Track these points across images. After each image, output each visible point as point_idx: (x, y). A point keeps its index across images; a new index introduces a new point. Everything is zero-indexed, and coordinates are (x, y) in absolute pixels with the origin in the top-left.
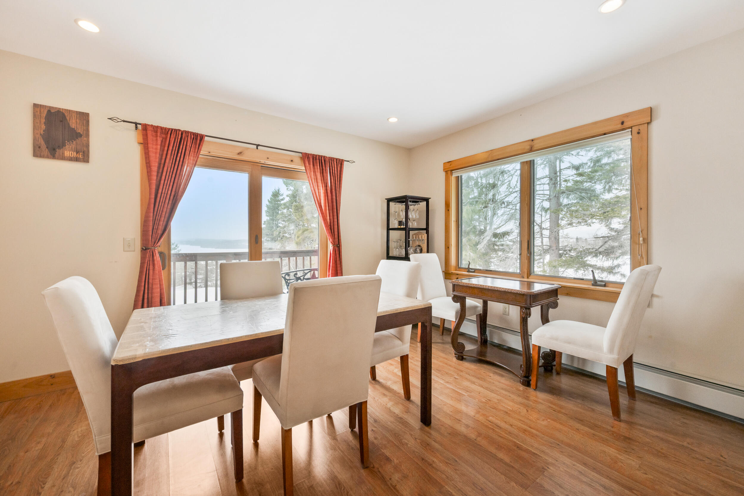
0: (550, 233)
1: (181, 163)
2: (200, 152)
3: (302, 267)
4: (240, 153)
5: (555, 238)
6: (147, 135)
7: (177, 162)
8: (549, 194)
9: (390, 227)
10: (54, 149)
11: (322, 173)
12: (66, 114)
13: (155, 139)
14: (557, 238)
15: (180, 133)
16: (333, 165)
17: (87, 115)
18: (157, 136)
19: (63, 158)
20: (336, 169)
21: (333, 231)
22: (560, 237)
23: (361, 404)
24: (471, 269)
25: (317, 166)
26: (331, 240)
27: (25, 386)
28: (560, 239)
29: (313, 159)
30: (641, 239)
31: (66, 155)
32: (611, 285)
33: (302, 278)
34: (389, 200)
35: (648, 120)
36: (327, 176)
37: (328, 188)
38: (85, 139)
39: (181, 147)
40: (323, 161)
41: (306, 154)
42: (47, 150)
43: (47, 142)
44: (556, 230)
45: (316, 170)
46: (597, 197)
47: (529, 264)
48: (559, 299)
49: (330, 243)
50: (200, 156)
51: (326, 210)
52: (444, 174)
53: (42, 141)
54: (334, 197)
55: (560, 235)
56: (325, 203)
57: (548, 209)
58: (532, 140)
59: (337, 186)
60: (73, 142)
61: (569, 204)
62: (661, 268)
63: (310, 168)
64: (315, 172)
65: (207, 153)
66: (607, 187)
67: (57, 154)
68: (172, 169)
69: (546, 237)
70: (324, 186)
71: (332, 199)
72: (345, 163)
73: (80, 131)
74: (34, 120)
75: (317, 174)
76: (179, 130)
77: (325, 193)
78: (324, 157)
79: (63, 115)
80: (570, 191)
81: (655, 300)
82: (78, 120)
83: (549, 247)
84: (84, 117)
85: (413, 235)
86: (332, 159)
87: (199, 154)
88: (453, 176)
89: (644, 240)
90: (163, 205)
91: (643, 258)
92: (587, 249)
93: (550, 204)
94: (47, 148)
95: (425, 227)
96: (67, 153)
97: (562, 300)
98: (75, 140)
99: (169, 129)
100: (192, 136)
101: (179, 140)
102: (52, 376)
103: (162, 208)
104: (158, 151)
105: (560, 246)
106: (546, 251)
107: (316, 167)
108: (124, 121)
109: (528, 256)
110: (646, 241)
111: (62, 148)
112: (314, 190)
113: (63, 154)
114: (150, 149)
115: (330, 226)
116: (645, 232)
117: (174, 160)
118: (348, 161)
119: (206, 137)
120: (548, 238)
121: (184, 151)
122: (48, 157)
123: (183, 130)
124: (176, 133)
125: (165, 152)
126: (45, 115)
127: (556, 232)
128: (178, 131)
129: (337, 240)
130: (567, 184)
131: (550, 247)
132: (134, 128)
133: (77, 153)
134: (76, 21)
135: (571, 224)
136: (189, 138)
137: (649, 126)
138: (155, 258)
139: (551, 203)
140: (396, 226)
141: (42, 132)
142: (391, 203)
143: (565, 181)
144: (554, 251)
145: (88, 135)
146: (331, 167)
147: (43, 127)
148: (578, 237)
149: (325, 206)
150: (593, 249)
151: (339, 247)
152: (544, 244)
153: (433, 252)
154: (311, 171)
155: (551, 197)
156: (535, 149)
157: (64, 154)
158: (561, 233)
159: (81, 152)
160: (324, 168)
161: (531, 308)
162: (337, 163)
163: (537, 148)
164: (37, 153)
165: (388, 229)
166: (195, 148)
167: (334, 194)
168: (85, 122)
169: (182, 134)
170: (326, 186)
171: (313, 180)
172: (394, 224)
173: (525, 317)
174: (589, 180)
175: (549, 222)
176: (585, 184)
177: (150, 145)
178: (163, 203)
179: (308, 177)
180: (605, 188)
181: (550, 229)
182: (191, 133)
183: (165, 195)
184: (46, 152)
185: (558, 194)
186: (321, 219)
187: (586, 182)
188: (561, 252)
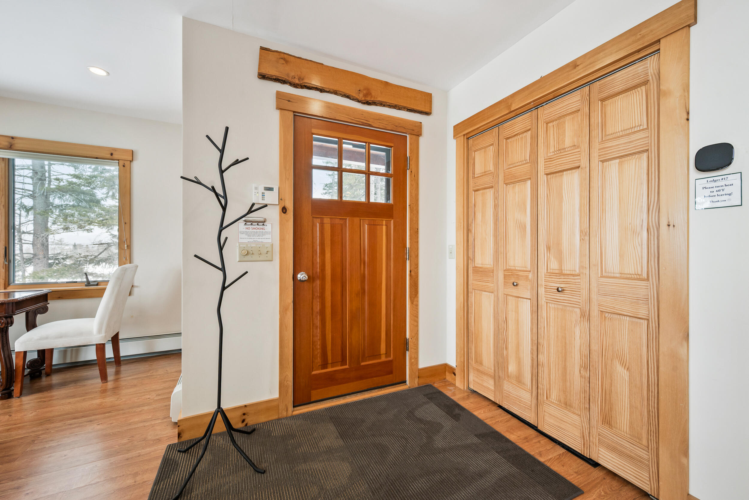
0: (34, 239)
5: (43, 245)
8: (32, 189)
14: (46, 244)
22: (49, 243)
28: (50, 246)
30: (126, 246)
32: (102, 284)
35: (130, 159)
44: (44, 235)
46: (98, 202)
47: (7, 273)
48: (49, 303)
55: (49, 241)
57: (32, 208)
58: (13, 138)
61: (62, 206)
62: (138, 266)
66: (111, 193)
69: (28, 243)
80: (62, 191)
81: (135, 290)
83: (32, 256)
89: (128, 246)
91: (127, 260)
92: (84, 256)
93: (34, 202)
97: (52, 305)
105: (49, 254)
106: (28, 261)
109: (6, 265)
110: (129, 247)
116: (128, 240)
120: (30, 244)
127: (43, 237)
130: (59, 183)
131: (35, 255)
135: (66, 229)
137: (131, 163)
139: (37, 201)
143: (57, 179)
144: (41, 261)
148: (76, 244)
150: (91, 256)
152: (24, 252)
155: (36, 195)
156: (14, 148)
158: (51, 239)
161: (14, 316)
163: (18, 149)
173: (4, 327)
174: (87, 185)
175: (32, 225)
176: (83, 187)
180: (108, 193)
181: (34, 234)
185: (47, 193)
187: (84, 185)
188: (50, 261)
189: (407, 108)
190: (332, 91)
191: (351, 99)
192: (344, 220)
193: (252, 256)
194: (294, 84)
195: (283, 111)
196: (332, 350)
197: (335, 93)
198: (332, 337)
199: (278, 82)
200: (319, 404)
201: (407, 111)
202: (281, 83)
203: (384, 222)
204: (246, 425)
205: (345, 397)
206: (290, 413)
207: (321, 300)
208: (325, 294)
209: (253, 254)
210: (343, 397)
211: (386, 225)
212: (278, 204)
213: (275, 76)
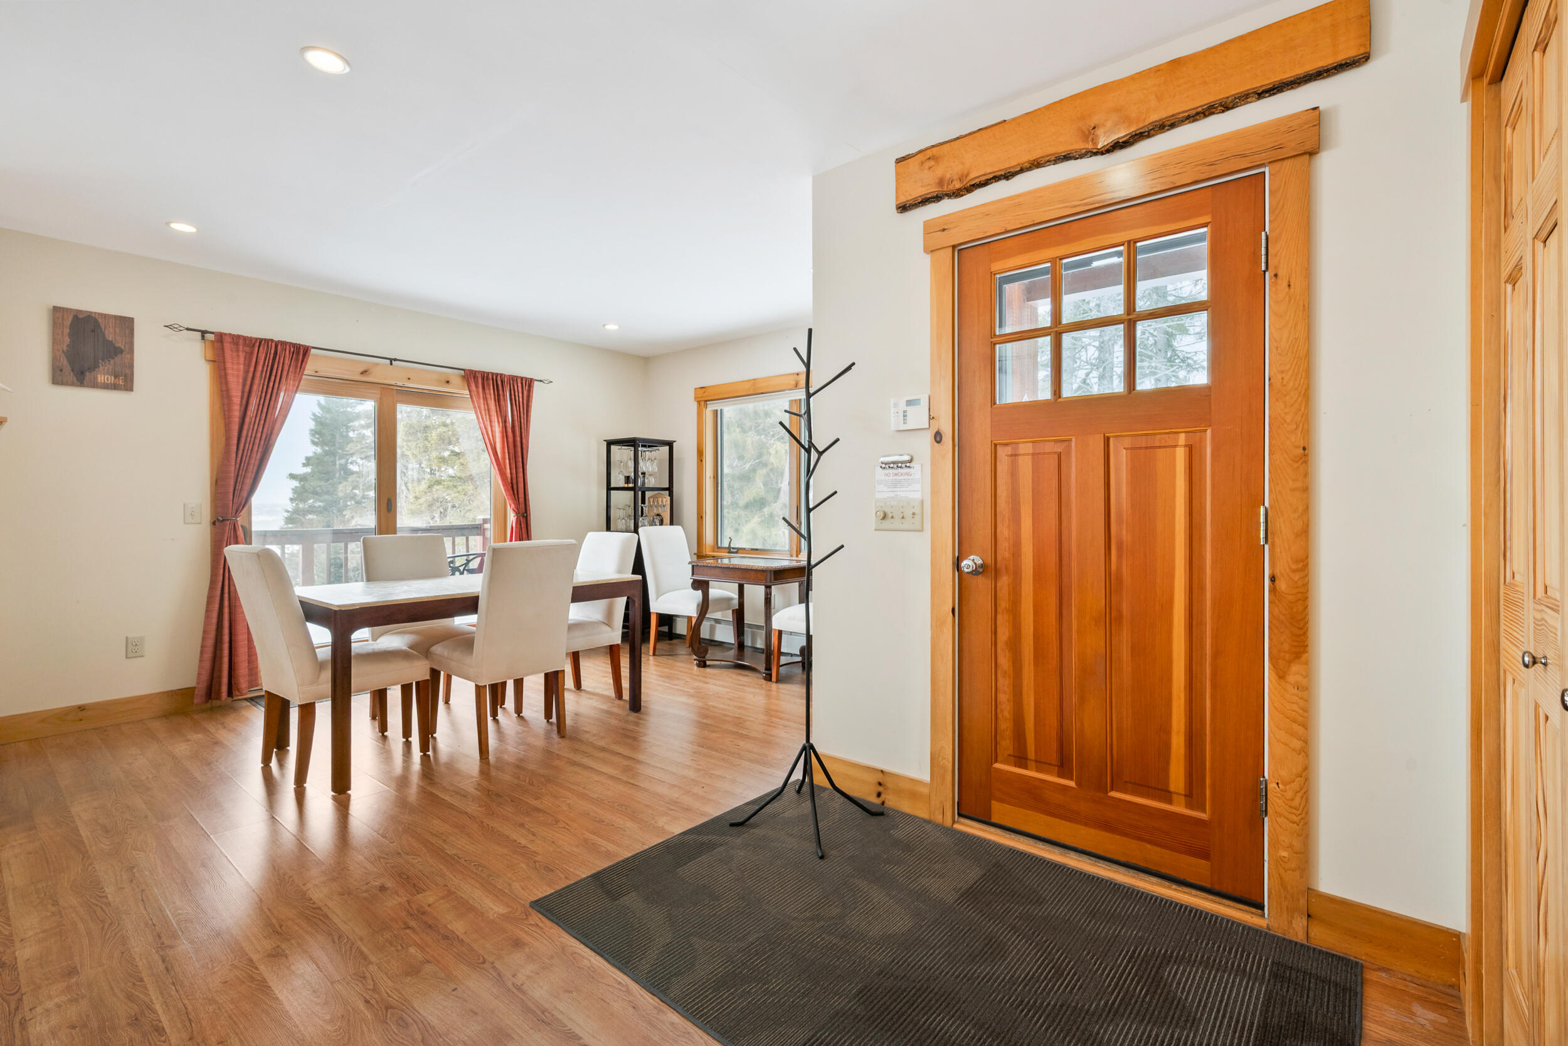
1: (275, 391)
2: (303, 372)
3: (465, 550)
4: (364, 373)
6: (223, 349)
7: (270, 390)
9: (612, 486)
10: (82, 373)
11: (498, 400)
12: (100, 320)
13: (235, 354)
15: (274, 344)
16: (516, 387)
17: (130, 321)
18: (238, 351)
19: (95, 385)
20: (520, 395)
21: (516, 492)
23: (557, 673)
24: (733, 548)
25: (489, 389)
26: (513, 505)
27: (43, 721)
29: (483, 379)
31: (99, 381)
33: (462, 569)
34: (610, 443)
36: (506, 406)
37: (508, 425)
38: (128, 356)
39: (276, 366)
40: (499, 382)
41: (471, 371)
42: (72, 374)
43: (72, 363)
45: (488, 396)
49: (511, 511)
50: (304, 377)
51: (504, 459)
52: (695, 404)
53: (65, 360)
54: (518, 439)
56: (503, 448)
59: (522, 420)
60: (109, 361)
63: (478, 393)
64: (485, 399)
65: (313, 373)
67: (87, 378)
68: (262, 400)
70: (500, 421)
71: (514, 441)
72: (536, 383)
73: (119, 344)
74: (54, 330)
75: (489, 402)
76: (272, 340)
77: (502, 433)
78: (501, 375)
79: (96, 321)
82: (117, 330)
84: (126, 324)
85: (649, 498)
86: (513, 378)
87: (303, 374)
88: (708, 409)
90: (249, 454)
94: (73, 371)
95: (668, 486)
96: (101, 378)
98: (113, 358)
99: (256, 339)
100: (292, 350)
101: (272, 355)
102: (81, 708)
103: (247, 459)
104: (241, 373)
107: (487, 391)
108: (188, 329)
111: (94, 370)
112: (486, 428)
113: (95, 378)
114: (229, 372)
115: (512, 483)
117: (265, 387)
118: (541, 381)
119: (312, 350)
121: (279, 372)
122: (73, 384)
123: (277, 340)
124: (268, 345)
125: (250, 375)
126: (69, 323)
128: (270, 343)
129: (523, 505)
132: (200, 337)
133: (116, 377)
134: (168, 224)
136: (287, 352)
138: (238, 532)
140: (622, 484)
141: (65, 348)
142: (613, 447)
145: (131, 351)
146: (512, 392)
147: (67, 340)
149: (503, 453)
151: (527, 516)
153: (678, 524)
154: (479, 398)
157: (97, 378)
159: (122, 376)
160: (501, 392)
162: (522, 384)
164: (58, 378)
165: (609, 489)
166: (296, 367)
167: (518, 433)
168: (127, 331)
169: (276, 346)
170: (505, 422)
171: (483, 412)
172: (618, 480)
173: (768, 597)
177: (229, 365)
178: (249, 452)
179: (475, 408)
182: (290, 344)
183: (253, 439)
184: (71, 377)
186: (495, 472)
189: (1255, 93)
190: (1028, 166)
191: (1076, 159)
192: (1065, 444)
193: (892, 520)
194: (954, 193)
195: (935, 253)
196: (1036, 732)
197: (1036, 164)
198: (1035, 703)
199: (929, 203)
200: (1007, 835)
201: (1259, 99)
202: (934, 202)
203: (1182, 437)
204: (883, 803)
205: (1066, 851)
206: (948, 822)
207: (1011, 617)
208: (1020, 607)
209: (892, 517)
210: (1062, 850)
211: (1186, 446)
212: (927, 426)
213: (920, 196)
